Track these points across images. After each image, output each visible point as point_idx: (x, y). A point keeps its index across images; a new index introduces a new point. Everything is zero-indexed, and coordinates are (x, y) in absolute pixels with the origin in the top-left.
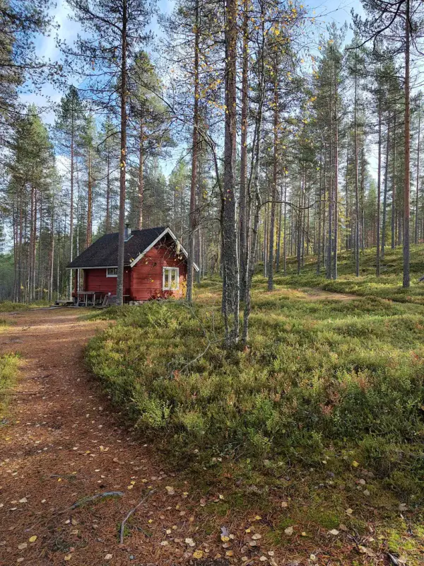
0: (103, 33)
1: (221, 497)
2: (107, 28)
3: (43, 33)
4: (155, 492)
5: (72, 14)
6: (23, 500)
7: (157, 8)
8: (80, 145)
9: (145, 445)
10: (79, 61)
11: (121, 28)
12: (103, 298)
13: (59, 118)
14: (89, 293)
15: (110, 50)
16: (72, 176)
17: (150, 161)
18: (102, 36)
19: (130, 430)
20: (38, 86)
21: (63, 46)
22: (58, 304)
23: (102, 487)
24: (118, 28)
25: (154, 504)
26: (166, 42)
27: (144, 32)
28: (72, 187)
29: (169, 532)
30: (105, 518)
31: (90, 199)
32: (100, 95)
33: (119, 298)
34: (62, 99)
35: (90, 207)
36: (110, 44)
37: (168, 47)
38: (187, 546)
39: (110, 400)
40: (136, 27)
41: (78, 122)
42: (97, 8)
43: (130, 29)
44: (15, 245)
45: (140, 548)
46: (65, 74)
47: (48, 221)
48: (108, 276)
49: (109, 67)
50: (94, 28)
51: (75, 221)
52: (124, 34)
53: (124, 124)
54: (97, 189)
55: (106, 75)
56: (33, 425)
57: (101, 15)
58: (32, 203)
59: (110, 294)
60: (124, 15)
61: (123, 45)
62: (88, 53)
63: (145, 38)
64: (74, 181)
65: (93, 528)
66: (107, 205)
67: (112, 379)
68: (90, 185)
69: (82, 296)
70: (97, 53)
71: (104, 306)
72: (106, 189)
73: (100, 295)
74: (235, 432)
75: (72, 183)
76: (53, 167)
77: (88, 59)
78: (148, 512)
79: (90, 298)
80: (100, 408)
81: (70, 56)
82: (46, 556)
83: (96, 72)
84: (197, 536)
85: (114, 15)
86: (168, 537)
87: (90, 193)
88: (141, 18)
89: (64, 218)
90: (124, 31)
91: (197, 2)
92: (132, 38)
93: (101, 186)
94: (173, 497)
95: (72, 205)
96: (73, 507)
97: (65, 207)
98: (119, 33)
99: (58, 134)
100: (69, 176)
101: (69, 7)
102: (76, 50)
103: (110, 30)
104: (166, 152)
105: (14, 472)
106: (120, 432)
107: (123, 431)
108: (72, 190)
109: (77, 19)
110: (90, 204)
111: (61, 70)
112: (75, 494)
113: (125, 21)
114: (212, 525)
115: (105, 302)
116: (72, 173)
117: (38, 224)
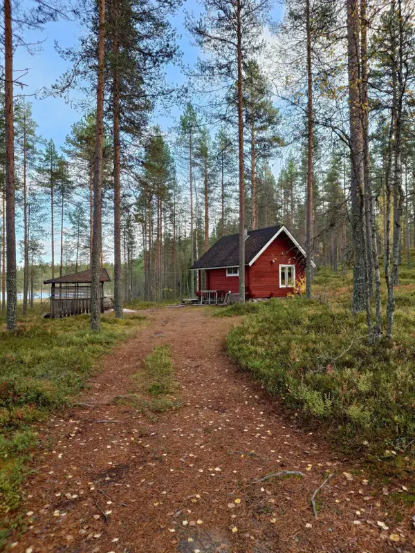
0: (220, 52)
1: (404, 488)
2: (223, 46)
3: (174, 63)
4: (334, 476)
5: (193, 40)
6: (217, 469)
7: (269, 17)
8: (197, 156)
9: (311, 433)
10: (200, 81)
11: (236, 43)
12: (224, 296)
13: (179, 135)
14: (212, 291)
15: (226, 66)
16: (191, 185)
17: (260, 163)
18: (219, 54)
19: (291, 418)
20: (168, 109)
21: (187, 70)
22: (184, 302)
23: (282, 466)
24: (234, 44)
25: (336, 486)
26: (278, 48)
27: (257, 43)
28: (191, 195)
29: (358, 513)
30: (294, 493)
31: (207, 205)
32: (219, 108)
33: (241, 295)
34: (181, 117)
35: (207, 213)
36: (227, 60)
37: (280, 52)
38: (380, 529)
39: (265, 389)
40: (250, 39)
41: (195, 136)
42: (215, 30)
43: (244, 43)
44: (145, 251)
45: (335, 522)
46: (190, 95)
47: (171, 228)
48: (228, 275)
49: (226, 81)
50: (212, 48)
51: (194, 226)
52: (239, 48)
53: (241, 132)
54: (212, 195)
55: (224, 89)
56: (202, 407)
57: (218, 36)
58: (158, 212)
59: (230, 292)
60: (239, 31)
61: (238, 59)
62: (207, 72)
63: (257, 48)
64: (193, 190)
65: (286, 500)
66: (223, 209)
67: (262, 370)
68: (206, 191)
69: (204, 295)
70: (215, 70)
71: (225, 303)
72: (221, 194)
73: (222, 294)
74: (405, 427)
75: (191, 191)
76: (174, 179)
77: (208, 78)
78: (332, 493)
79: (213, 295)
80: (256, 397)
81: (193, 78)
82: (254, 516)
83: (215, 88)
84: (388, 520)
85: (229, 32)
86: (358, 518)
87: (206, 199)
88: (254, 30)
89: (184, 224)
90: (238, 46)
91: (308, 3)
92: (246, 50)
93: (216, 192)
94: (353, 483)
95: (192, 212)
96: (263, 479)
97: (184, 214)
98: (235, 48)
99: (179, 148)
100: (188, 185)
101: (191, 35)
102: (197, 72)
103: (226, 47)
104: (277, 152)
105: (201, 445)
106: (281, 419)
107: (285, 418)
108: (192, 198)
109: (197, 44)
110: (207, 209)
111: (187, 91)
112: (260, 469)
113: (239, 36)
114: (402, 513)
115: (227, 300)
116: (191, 182)
117: (163, 231)
